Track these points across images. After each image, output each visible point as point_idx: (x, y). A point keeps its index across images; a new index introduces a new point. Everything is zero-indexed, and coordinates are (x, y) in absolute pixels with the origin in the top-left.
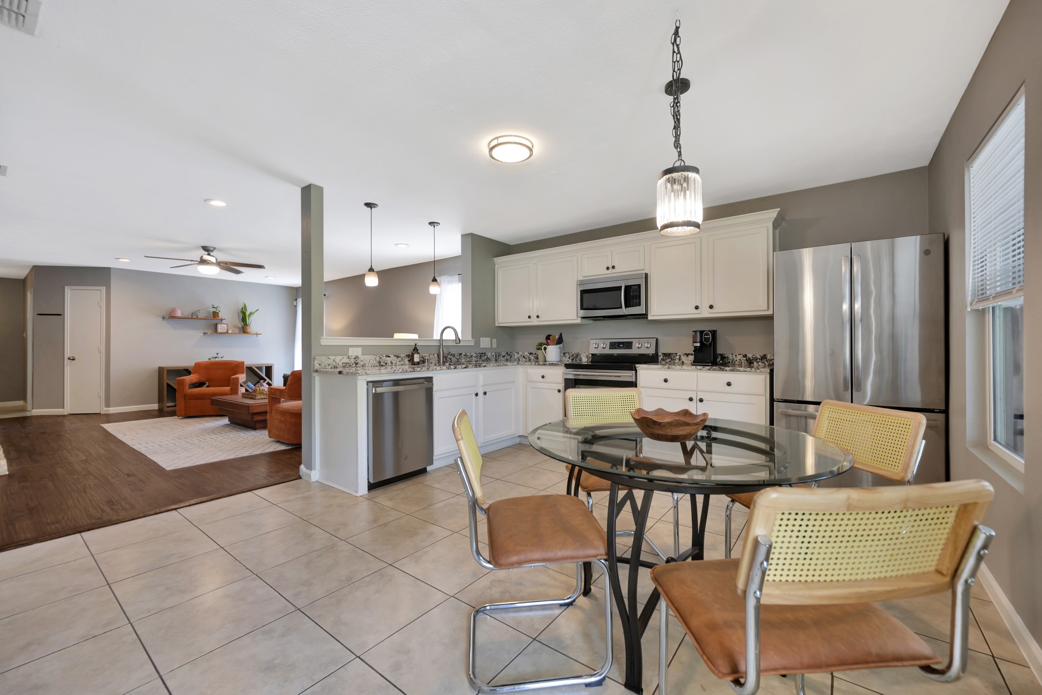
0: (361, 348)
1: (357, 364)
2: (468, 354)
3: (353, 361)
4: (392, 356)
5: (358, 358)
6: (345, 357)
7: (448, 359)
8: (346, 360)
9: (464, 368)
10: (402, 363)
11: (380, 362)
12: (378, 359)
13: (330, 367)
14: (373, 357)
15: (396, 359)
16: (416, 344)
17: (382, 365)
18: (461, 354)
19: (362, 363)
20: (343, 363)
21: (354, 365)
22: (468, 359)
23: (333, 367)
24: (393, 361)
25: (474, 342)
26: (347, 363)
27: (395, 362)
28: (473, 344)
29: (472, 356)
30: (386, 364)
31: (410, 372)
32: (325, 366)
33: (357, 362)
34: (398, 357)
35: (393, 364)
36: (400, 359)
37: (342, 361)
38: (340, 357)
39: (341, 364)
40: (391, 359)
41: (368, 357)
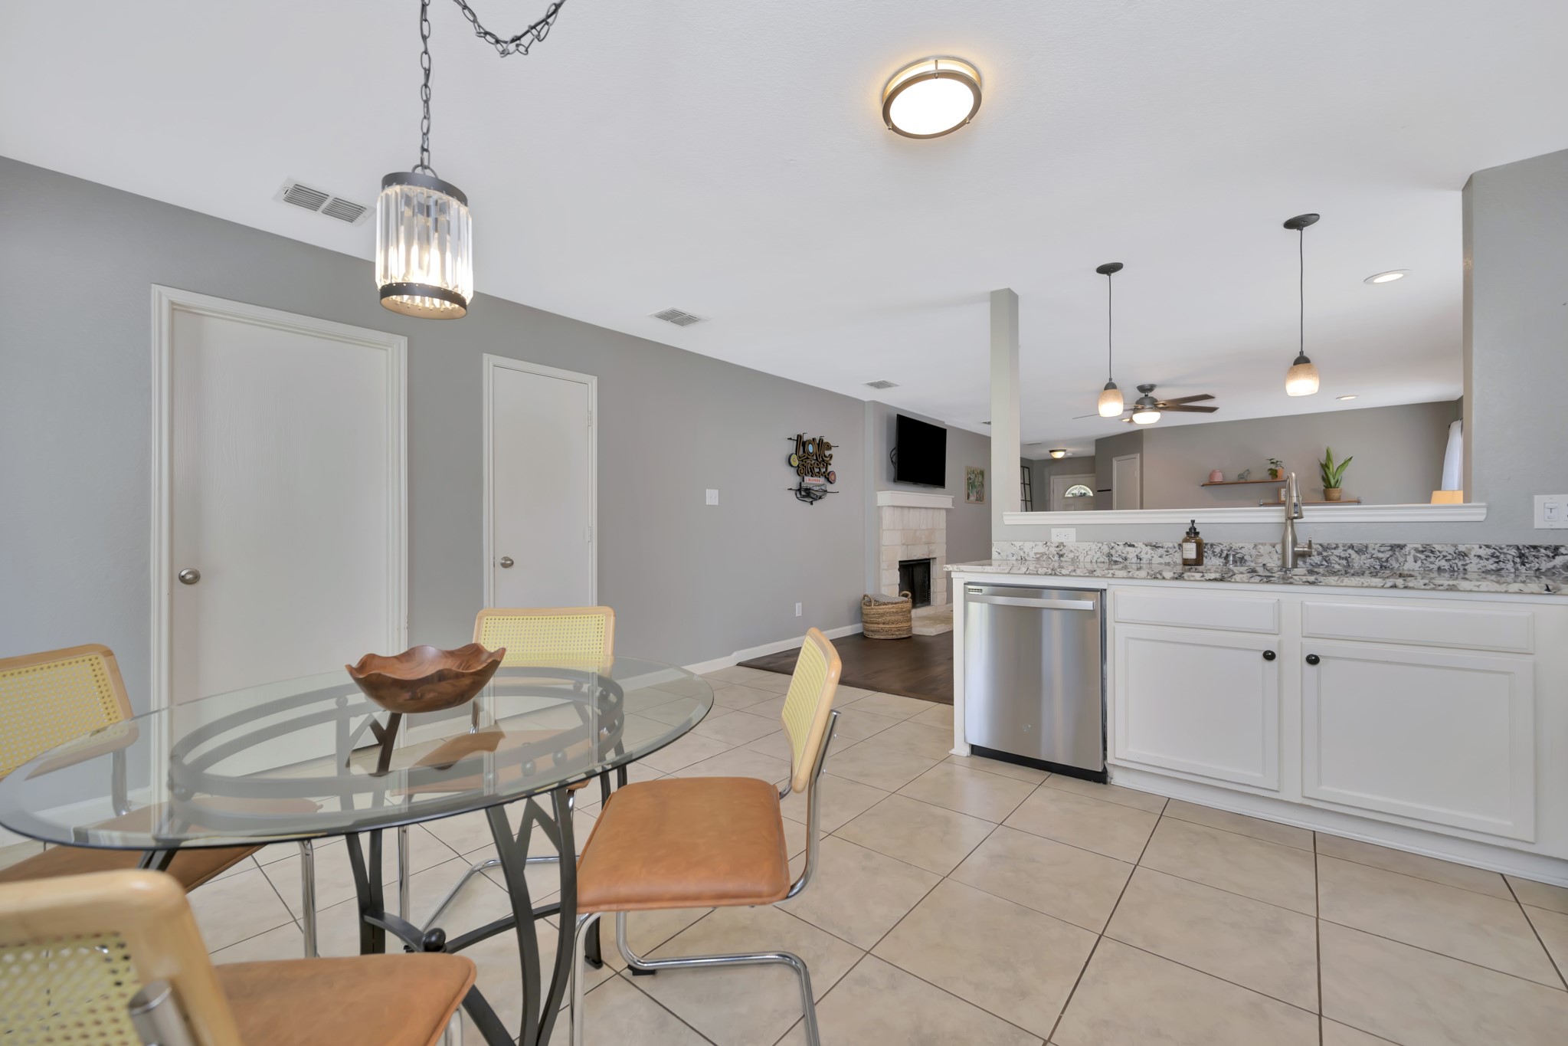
0: (1073, 530)
1: (1061, 556)
2: (1438, 547)
3: (1053, 550)
4: (1140, 545)
5: (1064, 546)
6: (1041, 544)
7: (1333, 558)
8: (1041, 549)
9: (1215, 580)
10: (1167, 559)
11: (1110, 555)
12: (1106, 550)
13: (1014, 558)
14: (1094, 546)
15: (1150, 551)
16: (1193, 522)
17: (1116, 562)
18: (1401, 547)
19: (1071, 555)
20: (1036, 554)
21: (1056, 558)
22: (1443, 563)
23: (1020, 558)
24: (1142, 555)
25: (1484, 511)
26: (1043, 554)
27: (1149, 556)
28: (1482, 518)
29: (1463, 555)
30: (1126, 559)
31: (1046, 574)
32: (1007, 556)
33: (1061, 553)
34: (1156, 547)
35: (1144, 561)
36: (1160, 551)
37: (1035, 550)
38: (1033, 544)
39: (1032, 554)
40: (1138, 551)
41: (1085, 546)
